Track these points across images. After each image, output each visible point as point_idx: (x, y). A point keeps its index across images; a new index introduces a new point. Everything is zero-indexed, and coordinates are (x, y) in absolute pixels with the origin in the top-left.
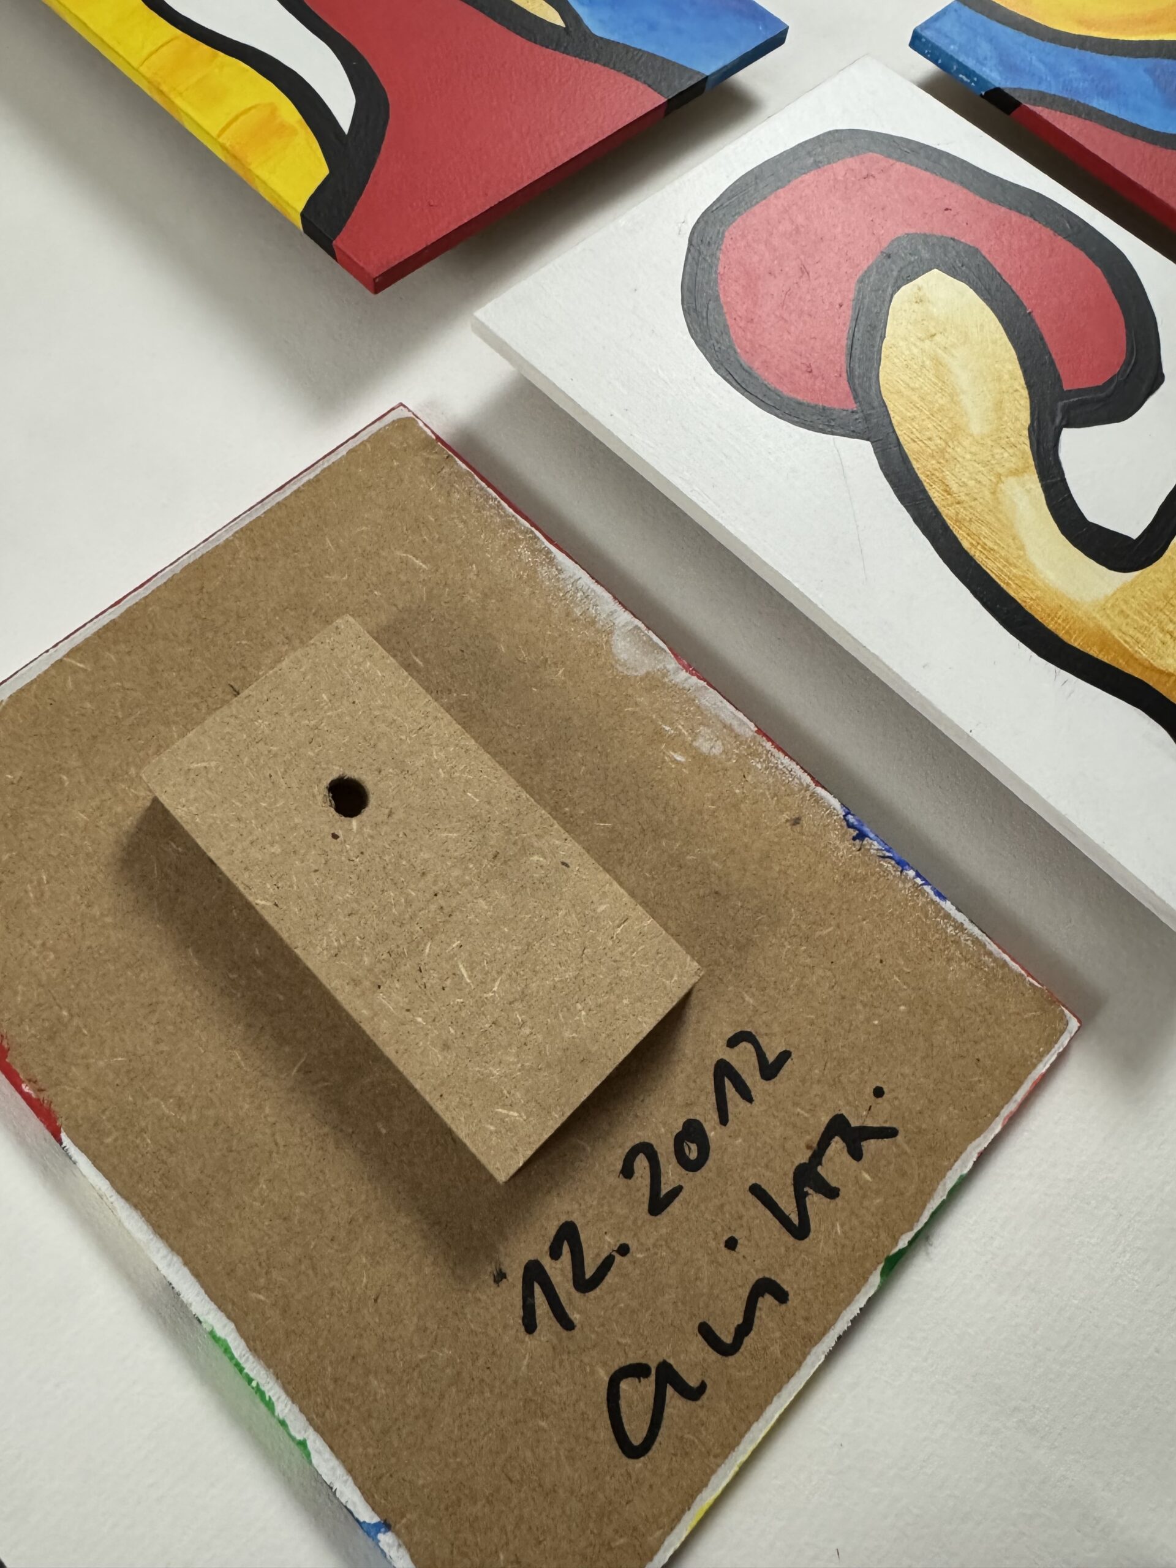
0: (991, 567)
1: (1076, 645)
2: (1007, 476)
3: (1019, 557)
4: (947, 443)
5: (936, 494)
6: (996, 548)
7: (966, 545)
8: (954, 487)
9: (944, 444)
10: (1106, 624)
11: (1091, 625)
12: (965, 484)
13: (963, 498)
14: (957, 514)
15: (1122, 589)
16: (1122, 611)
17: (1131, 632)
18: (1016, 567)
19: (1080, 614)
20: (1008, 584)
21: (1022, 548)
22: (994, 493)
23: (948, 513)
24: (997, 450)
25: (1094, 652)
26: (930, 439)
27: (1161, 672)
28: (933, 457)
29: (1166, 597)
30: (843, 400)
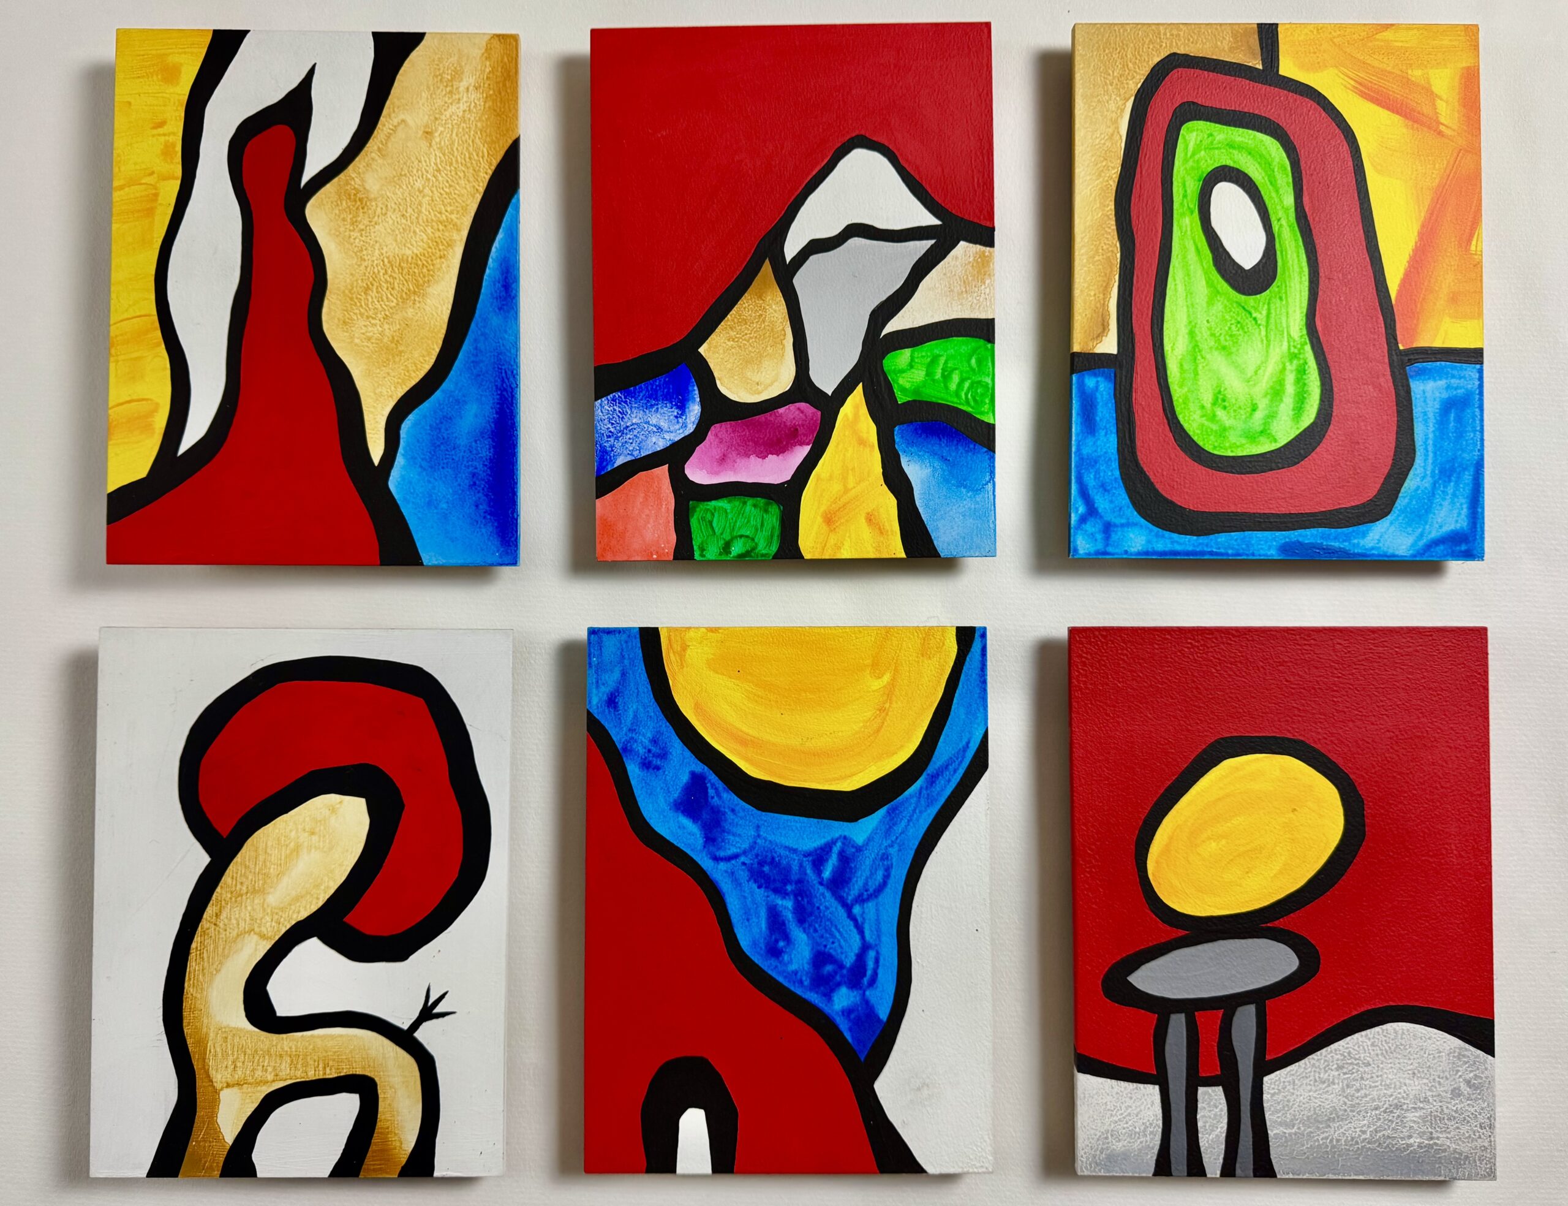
0: (193, 965)
1: (185, 1031)
2: (255, 933)
3: (212, 973)
4: (247, 893)
5: (210, 911)
6: (206, 959)
7: (194, 945)
8: (223, 916)
9: (245, 891)
10: (212, 1035)
11: (205, 1030)
12: (230, 919)
13: (221, 925)
14: (208, 929)
15: (241, 1030)
16: (226, 1038)
17: (218, 1050)
18: (204, 975)
19: (206, 1021)
20: (190, 979)
21: (218, 971)
22: (238, 935)
23: (204, 924)
24: (268, 918)
25: (189, 1041)
26: (242, 883)
27: (208, 1076)
28: (232, 893)
29: (256, 1051)
30: (224, 828)
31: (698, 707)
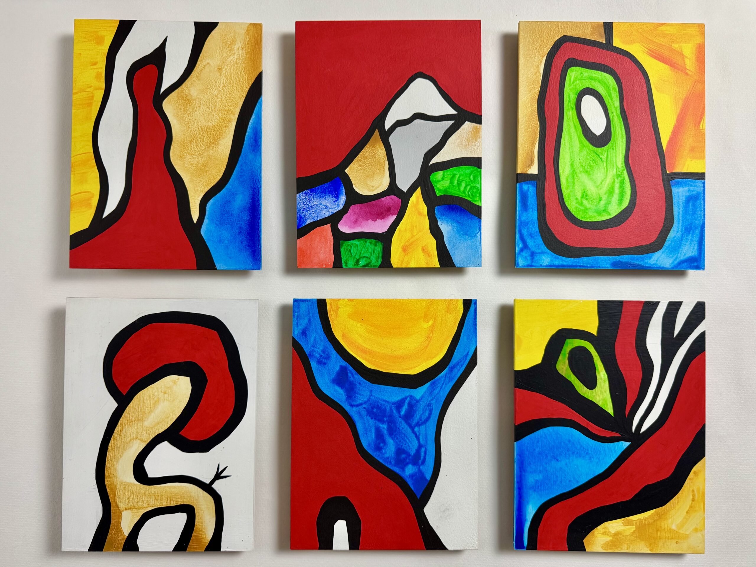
0: (109, 454)
1: (106, 484)
2: (138, 439)
3: (118, 458)
4: (135, 421)
5: (118, 429)
6: (116, 451)
7: (110, 445)
8: (124, 431)
9: (134, 420)
10: (118, 486)
11: (115, 484)
12: (127, 433)
13: (123, 435)
14: (116, 437)
15: (131, 484)
16: (125, 487)
17: (121, 493)
18: (115, 458)
19: (115, 480)
20: (108, 460)
21: (121, 456)
22: (131, 440)
23: (115, 435)
24: (144, 432)
25: (108, 489)
26: (132, 416)
27: (117, 505)
28: (128, 420)
29: (139, 493)
30: (124, 391)
31: (343, 336)
